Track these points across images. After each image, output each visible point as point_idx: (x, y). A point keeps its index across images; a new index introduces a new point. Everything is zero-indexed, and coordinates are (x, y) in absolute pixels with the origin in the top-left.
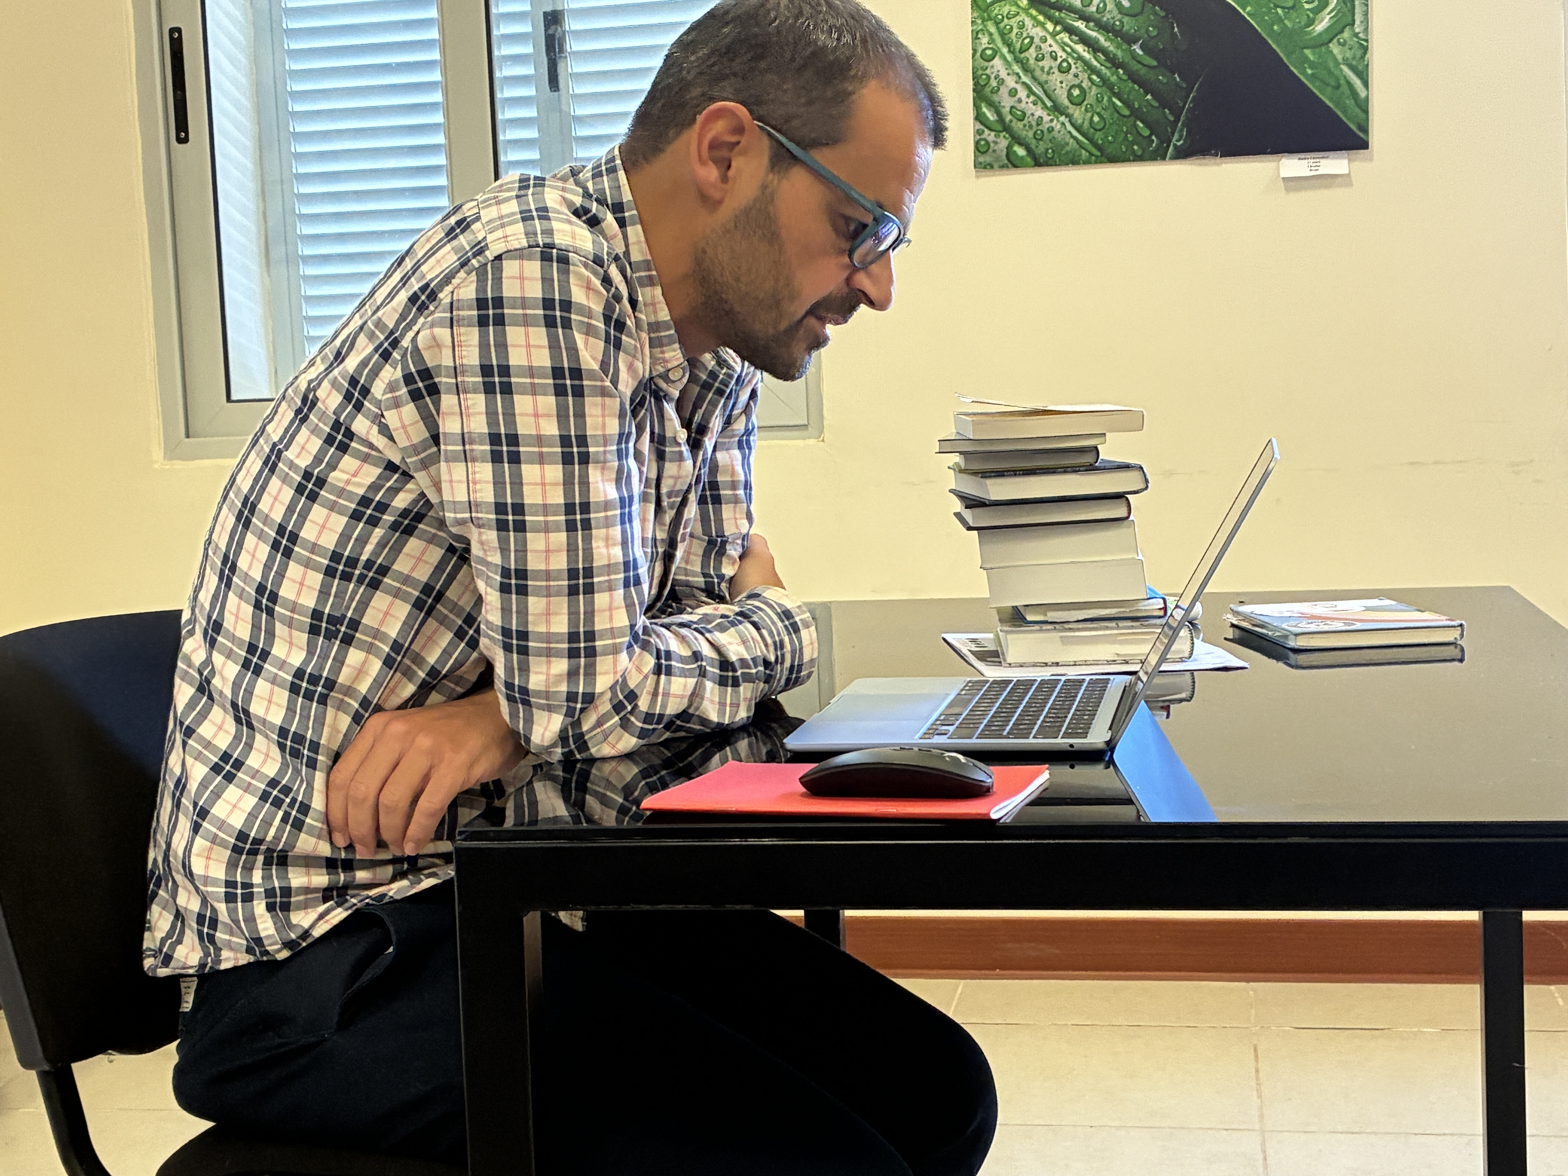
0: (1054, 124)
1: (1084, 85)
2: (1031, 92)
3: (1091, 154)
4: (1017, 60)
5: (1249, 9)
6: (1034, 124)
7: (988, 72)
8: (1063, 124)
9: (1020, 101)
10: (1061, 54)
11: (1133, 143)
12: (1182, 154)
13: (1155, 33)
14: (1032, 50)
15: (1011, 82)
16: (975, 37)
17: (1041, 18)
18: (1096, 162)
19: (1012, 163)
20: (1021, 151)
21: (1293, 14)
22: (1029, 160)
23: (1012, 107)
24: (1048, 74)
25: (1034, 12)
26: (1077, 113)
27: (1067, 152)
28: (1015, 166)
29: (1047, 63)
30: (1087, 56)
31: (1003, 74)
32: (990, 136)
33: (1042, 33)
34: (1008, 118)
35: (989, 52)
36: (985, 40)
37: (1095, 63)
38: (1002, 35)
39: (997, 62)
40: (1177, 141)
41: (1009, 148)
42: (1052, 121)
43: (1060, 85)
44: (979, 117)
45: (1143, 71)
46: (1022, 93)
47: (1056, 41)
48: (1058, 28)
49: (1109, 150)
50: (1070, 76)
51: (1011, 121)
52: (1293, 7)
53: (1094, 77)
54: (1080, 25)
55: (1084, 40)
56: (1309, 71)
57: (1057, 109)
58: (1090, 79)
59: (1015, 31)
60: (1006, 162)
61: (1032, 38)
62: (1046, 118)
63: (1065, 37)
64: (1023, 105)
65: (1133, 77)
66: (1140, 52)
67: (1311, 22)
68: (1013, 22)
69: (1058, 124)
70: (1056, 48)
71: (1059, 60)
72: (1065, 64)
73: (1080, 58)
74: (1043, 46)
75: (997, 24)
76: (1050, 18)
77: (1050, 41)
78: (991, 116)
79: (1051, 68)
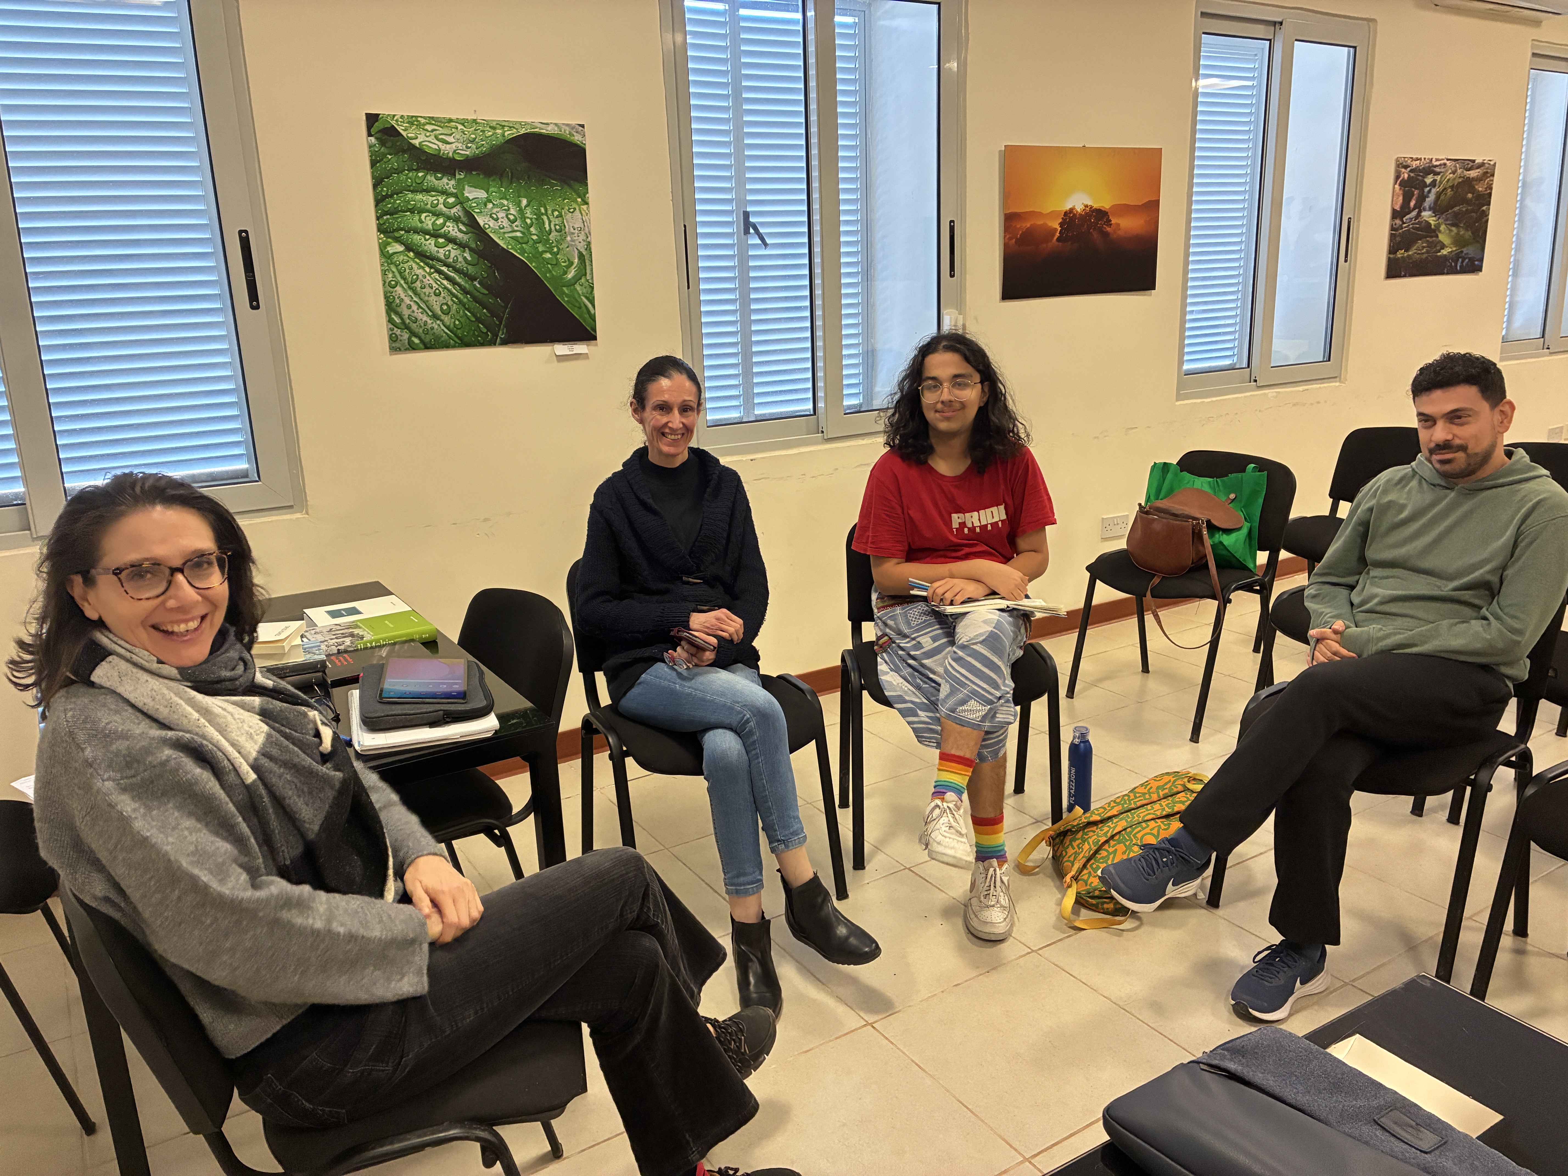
0: (434, 325)
1: (449, 303)
2: (420, 307)
3: (455, 342)
4: (410, 288)
5: (534, 264)
6: (422, 325)
7: (393, 294)
8: (439, 325)
9: (413, 312)
10: (434, 285)
11: (478, 336)
12: (505, 342)
13: (486, 275)
14: (418, 282)
15: (407, 301)
16: (384, 273)
17: (422, 264)
18: (459, 347)
19: (412, 348)
20: (416, 341)
21: (556, 269)
22: (421, 346)
23: (409, 315)
24: (428, 296)
25: (418, 261)
26: (446, 319)
27: (442, 341)
28: (414, 349)
29: (427, 290)
30: (450, 287)
31: (403, 296)
32: (398, 332)
33: (424, 273)
34: (408, 321)
35: (393, 283)
36: (390, 275)
37: (454, 291)
38: (400, 273)
39: (398, 288)
40: (501, 335)
41: (409, 339)
42: (432, 323)
43: (436, 303)
44: (390, 321)
45: (481, 296)
46: (415, 307)
47: (431, 277)
48: (432, 270)
49: (466, 340)
50: (441, 298)
51: (409, 323)
52: (556, 265)
53: (454, 299)
54: (444, 269)
55: (448, 278)
56: (566, 299)
57: (435, 317)
58: (452, 300)
59: (407, 271)
60: (408, 346)
61: (418, 276)
62: (429, 322)
63: (436, 275)
64: (415, 314)
65: (475, 299)
66: (479, 286)
67: (565, 273)
68: (406, 265)
69: (435, 325)
70: (431, 282)
71: (434, 289)
72: (437, 291)
73: (445, 288)
74: (424, 280)
75: (397, 266)
76: (427, 264)
77: (428, 277)
78: (397, 320)
79: (430, 293)
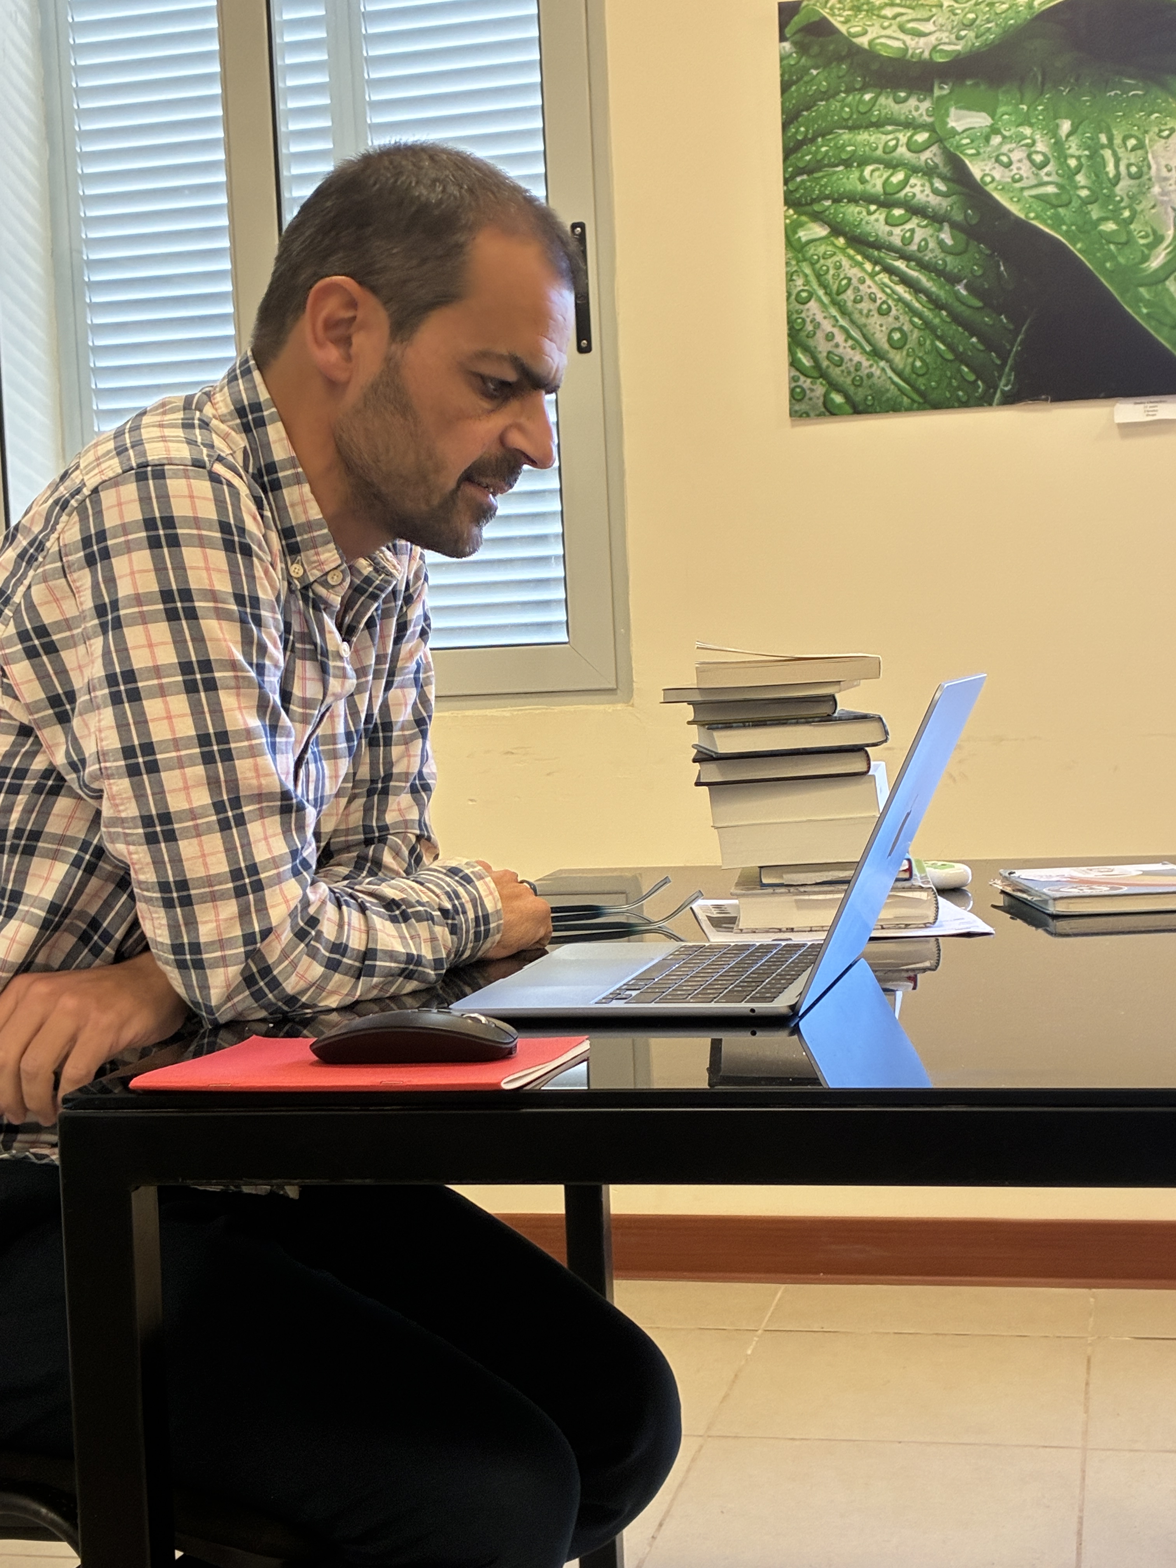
0: (873, 369)
1: (905, 328)
2: (849, 336)
3: (913, 401)
4: (834, 303)
5: (1079, 246)
6: (852, 369)
7: (803, 315)
8: (883, 369)
9: (837, 346)
10: (880, 295)
11: (959, 388)
12: (1010, 400)
13: (979, 273)
14: (849, 291)
15: (827, 326)
16: (790, 277)
17: (859, 258)
18: (918, 409)
19: (830, 411)
20: (838, 399)
21: (1127, 250)
22: (848, 408)
23: (829, 353)
24: (867, 316)
25: (851, 252)
26: (898, 358)
27: (888, 400)
28: (832, 414)
29: (865, 306)
30: (908, 297)
31: (819, 317)
32: (805, 383)
33: (860, 274)
34: (825, 363)
35: (804, 295)
36: (800, 282)
37: (917, 305)
38: (818, 276)
39: (813, 304)
40: (1004, 386)
41: (826, 395)
42: (871, 366)
43: (879, 328)
44: (794, 363)
45: (967, 312)
46: (840, 338)
47: (875, 282)
48: (877, 268)
49: (934, 396)
50: (890, 319)
51: (828, 367)
52: (1126, 243)
53: (916, 320)
54: (900, 264)
55: (905, 281)
56: (1145, 311)
57: (876, 354)
58: (912, 322)
59: (832, 272)
60: (823, 409)
61: (850, 279)
62: (866, 364)
63: (884, 278)
64: (840, 350)
65: (956, 318)
66: (964, 292)
67: (1145, 258)
68: (830, 262)
69: (878, 370)
70: (874, 289)
71: (879, 302)
72: (885, 307)
73: (900, 300)
74: (861, 287)
75: (813, 264)
76: (867, 257)
77: (869, 282)
78: (806, 361)
79: (870, 311)
